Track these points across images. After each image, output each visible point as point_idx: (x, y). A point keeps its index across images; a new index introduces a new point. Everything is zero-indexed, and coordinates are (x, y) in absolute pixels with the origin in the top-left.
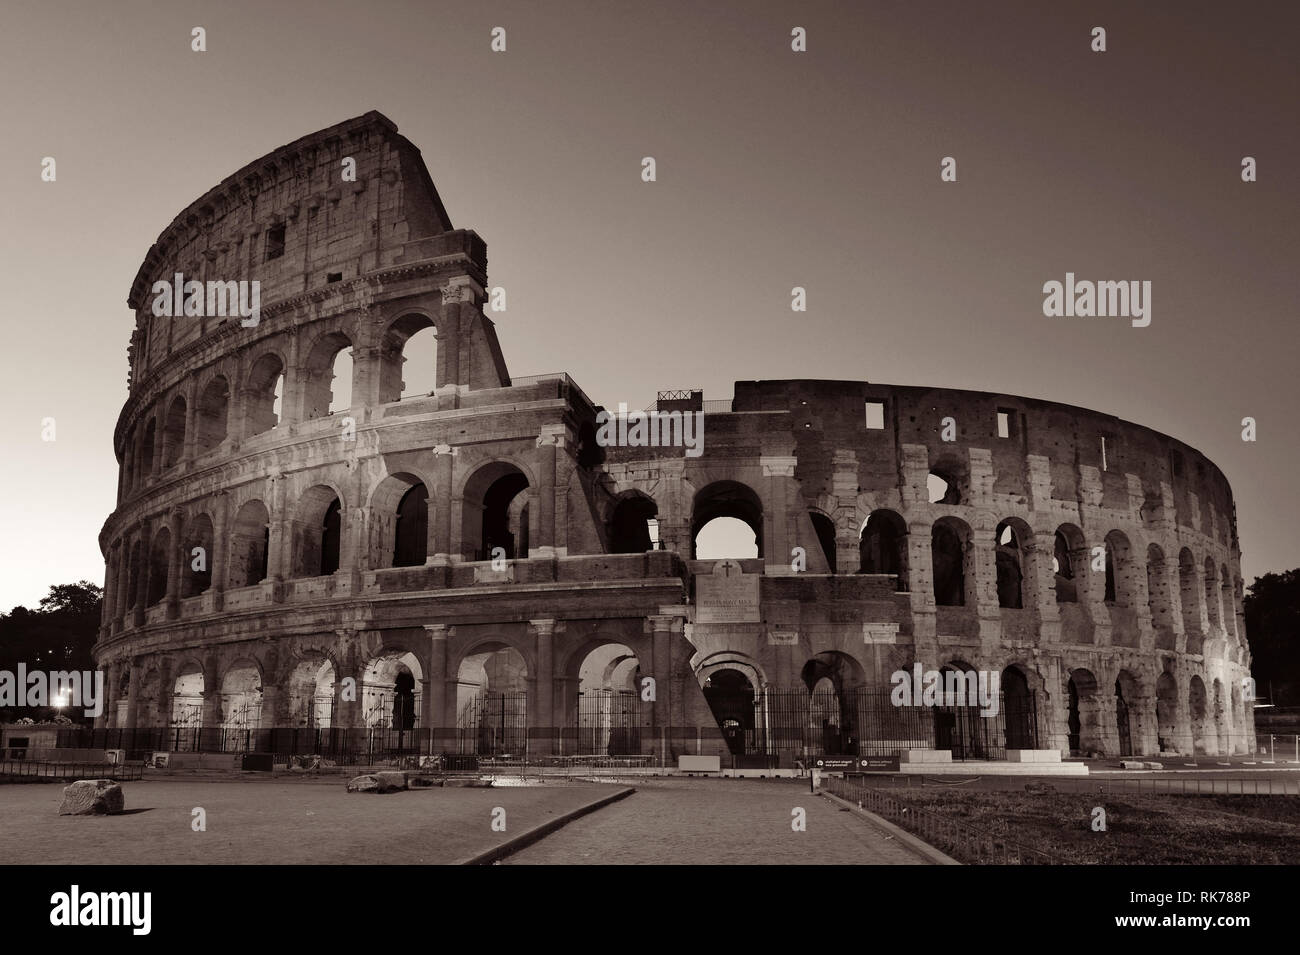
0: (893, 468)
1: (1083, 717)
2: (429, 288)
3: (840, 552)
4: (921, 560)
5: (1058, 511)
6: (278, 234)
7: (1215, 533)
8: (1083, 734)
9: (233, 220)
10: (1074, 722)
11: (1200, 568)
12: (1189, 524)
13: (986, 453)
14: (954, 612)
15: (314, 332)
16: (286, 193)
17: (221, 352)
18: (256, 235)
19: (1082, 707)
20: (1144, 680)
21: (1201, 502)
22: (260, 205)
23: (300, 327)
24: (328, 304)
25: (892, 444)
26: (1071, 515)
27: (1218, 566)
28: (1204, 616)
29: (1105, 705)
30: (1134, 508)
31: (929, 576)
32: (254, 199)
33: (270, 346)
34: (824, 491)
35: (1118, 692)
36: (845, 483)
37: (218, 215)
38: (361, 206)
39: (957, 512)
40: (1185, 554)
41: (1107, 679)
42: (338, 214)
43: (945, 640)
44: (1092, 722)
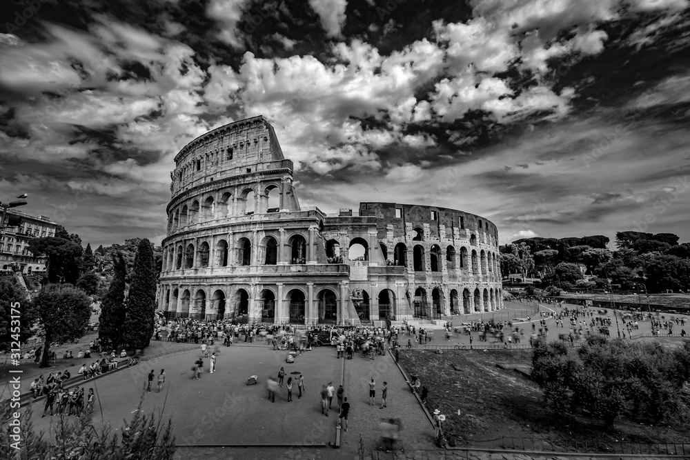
0: (403, 230)
1: (454, 303)
2: (277, 178)
3: (388, 255)
4: (410, 257)
5: (447, 242)
6: (230, 151)
7: (491, 243)
8: (454, 308)
9: (215, 143)
10: (452, 305)
11: (486, 255)
12: (483, 242)
13: (428, 225)
14: (419, 273)
15: (242, 187)
16: (233, 138)
17: (212, 189)
18: (223, 151)
19: (454, 299)
20: (470, 291)
21: (487, 234)
22: (224, 141)
23: (238, 185)
24: (247, 179)
25: (403, 223)
26: (451, 243)
27: (492, 253)
28: (487, 270)
29: (460, 299)
30: (468, 240)
31: (412, 263)
32: (222, 138)
33: (229, 190)
34: (385, 237)
35: (464, 296)
36: (390, 235)
37: (210, 141)
38: (257, 146)
39: (420, 243)
40: (482, 252)
41: (460, 292)
42: (249, 148)
43: (417, 282)
44: (457, 304)
